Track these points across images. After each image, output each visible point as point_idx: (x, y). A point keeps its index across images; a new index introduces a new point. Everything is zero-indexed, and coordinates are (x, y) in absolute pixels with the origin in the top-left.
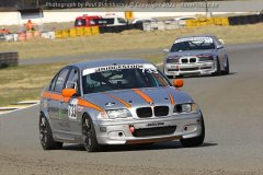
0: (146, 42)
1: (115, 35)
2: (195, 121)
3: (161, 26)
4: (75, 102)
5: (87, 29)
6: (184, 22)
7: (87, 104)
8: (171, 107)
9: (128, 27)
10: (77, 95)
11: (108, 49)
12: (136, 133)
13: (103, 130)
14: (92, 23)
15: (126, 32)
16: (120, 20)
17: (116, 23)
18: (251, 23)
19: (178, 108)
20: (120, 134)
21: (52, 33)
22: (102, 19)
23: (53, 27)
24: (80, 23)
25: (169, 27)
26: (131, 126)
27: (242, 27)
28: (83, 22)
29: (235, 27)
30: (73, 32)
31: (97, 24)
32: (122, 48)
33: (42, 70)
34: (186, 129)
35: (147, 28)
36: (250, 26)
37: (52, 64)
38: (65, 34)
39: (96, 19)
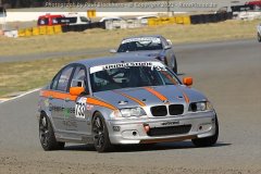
0: (108, 41)
1: (78, 34)
2: (209, 120)
3: (123, 25)
4: (83, 100)
5: (50, 28)
6: (146, 21)
7: (96, 102)
8: (186, 106)
9: (91, 25)
10: (85, 94)
11: (71, 48)
12: (151, 132)
13: (116, 129)
14: (55, 21)
15: (88, 31)
16: (83, 19)
17: (79, 22)
18: (213, 22)
19: (193, 107)
20: (134, 133)
21: (15, 32)
22: (65, 18)
23: (16, 26)
24: (43, 22)
25: (131, 26)
26: (145, 125)
27: (204, 25)
28: (46, 21)
29: (197, 26)
30: (36, 31)
31: (59, 23)
32: (84, 47)
33: (6, 69)
34: (201, 128)
35: (110, 26)
36: (212, 24)
37: (14, 63)
38: (28, 33)
39: (59, 18)
